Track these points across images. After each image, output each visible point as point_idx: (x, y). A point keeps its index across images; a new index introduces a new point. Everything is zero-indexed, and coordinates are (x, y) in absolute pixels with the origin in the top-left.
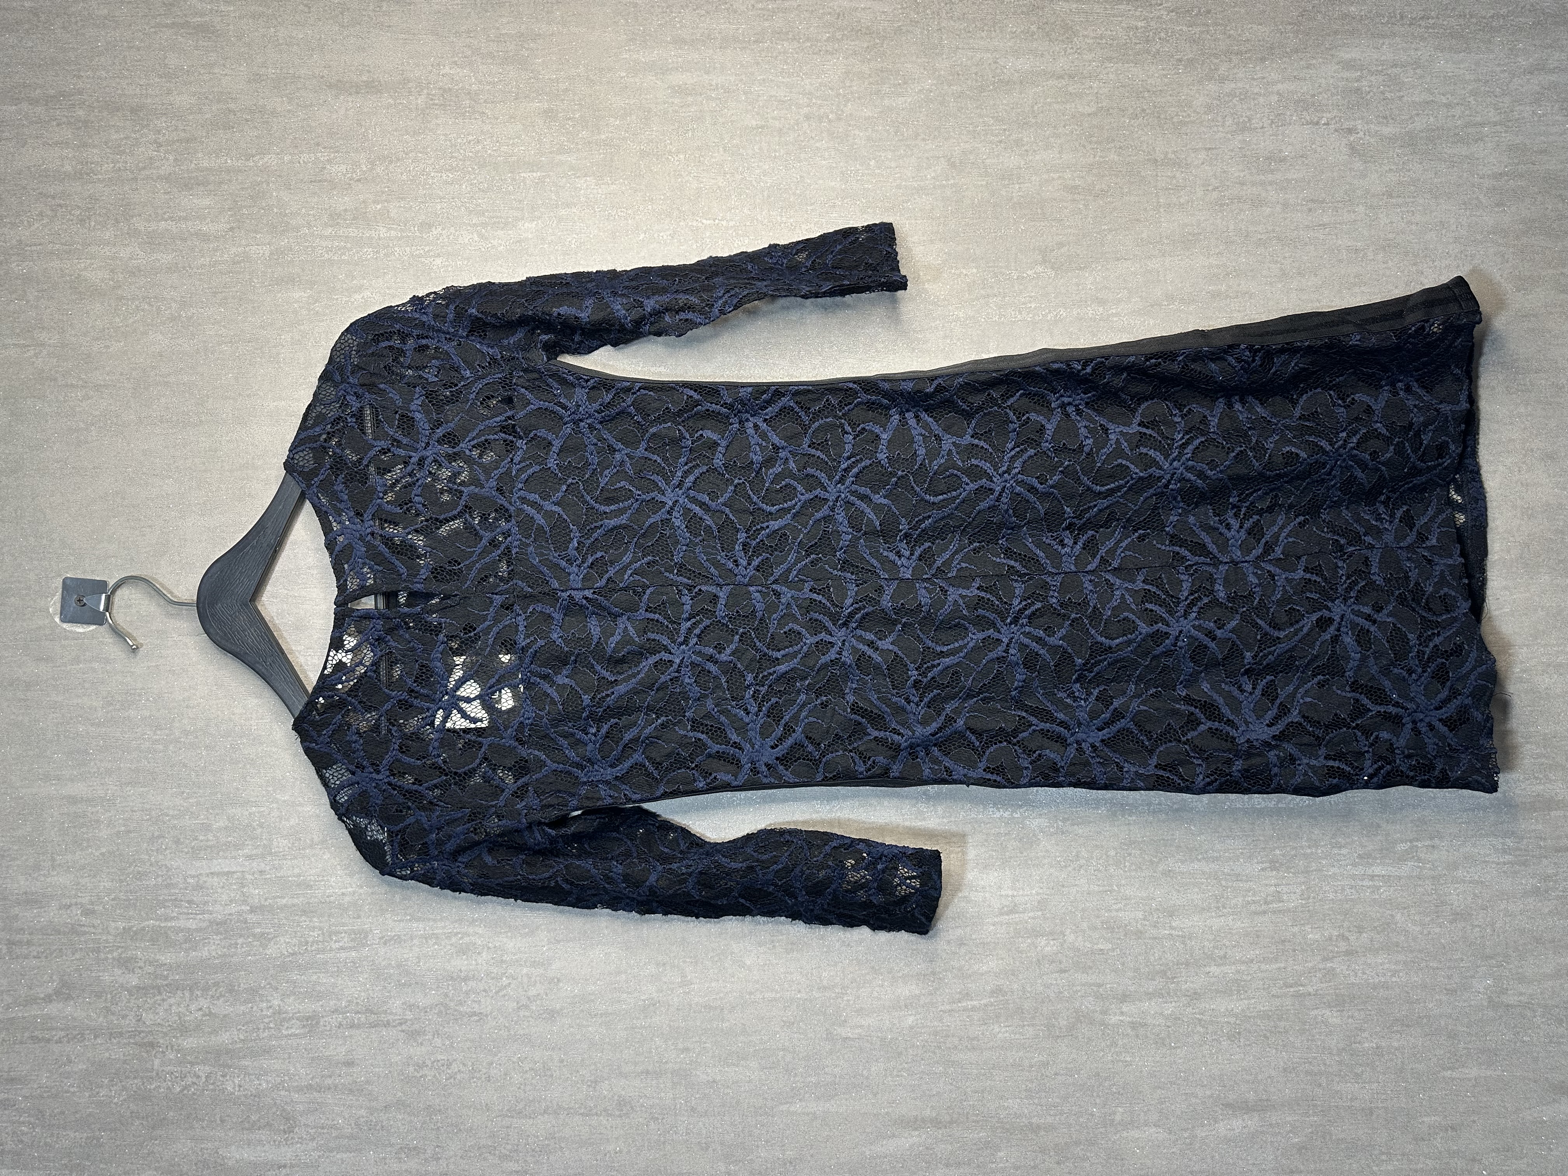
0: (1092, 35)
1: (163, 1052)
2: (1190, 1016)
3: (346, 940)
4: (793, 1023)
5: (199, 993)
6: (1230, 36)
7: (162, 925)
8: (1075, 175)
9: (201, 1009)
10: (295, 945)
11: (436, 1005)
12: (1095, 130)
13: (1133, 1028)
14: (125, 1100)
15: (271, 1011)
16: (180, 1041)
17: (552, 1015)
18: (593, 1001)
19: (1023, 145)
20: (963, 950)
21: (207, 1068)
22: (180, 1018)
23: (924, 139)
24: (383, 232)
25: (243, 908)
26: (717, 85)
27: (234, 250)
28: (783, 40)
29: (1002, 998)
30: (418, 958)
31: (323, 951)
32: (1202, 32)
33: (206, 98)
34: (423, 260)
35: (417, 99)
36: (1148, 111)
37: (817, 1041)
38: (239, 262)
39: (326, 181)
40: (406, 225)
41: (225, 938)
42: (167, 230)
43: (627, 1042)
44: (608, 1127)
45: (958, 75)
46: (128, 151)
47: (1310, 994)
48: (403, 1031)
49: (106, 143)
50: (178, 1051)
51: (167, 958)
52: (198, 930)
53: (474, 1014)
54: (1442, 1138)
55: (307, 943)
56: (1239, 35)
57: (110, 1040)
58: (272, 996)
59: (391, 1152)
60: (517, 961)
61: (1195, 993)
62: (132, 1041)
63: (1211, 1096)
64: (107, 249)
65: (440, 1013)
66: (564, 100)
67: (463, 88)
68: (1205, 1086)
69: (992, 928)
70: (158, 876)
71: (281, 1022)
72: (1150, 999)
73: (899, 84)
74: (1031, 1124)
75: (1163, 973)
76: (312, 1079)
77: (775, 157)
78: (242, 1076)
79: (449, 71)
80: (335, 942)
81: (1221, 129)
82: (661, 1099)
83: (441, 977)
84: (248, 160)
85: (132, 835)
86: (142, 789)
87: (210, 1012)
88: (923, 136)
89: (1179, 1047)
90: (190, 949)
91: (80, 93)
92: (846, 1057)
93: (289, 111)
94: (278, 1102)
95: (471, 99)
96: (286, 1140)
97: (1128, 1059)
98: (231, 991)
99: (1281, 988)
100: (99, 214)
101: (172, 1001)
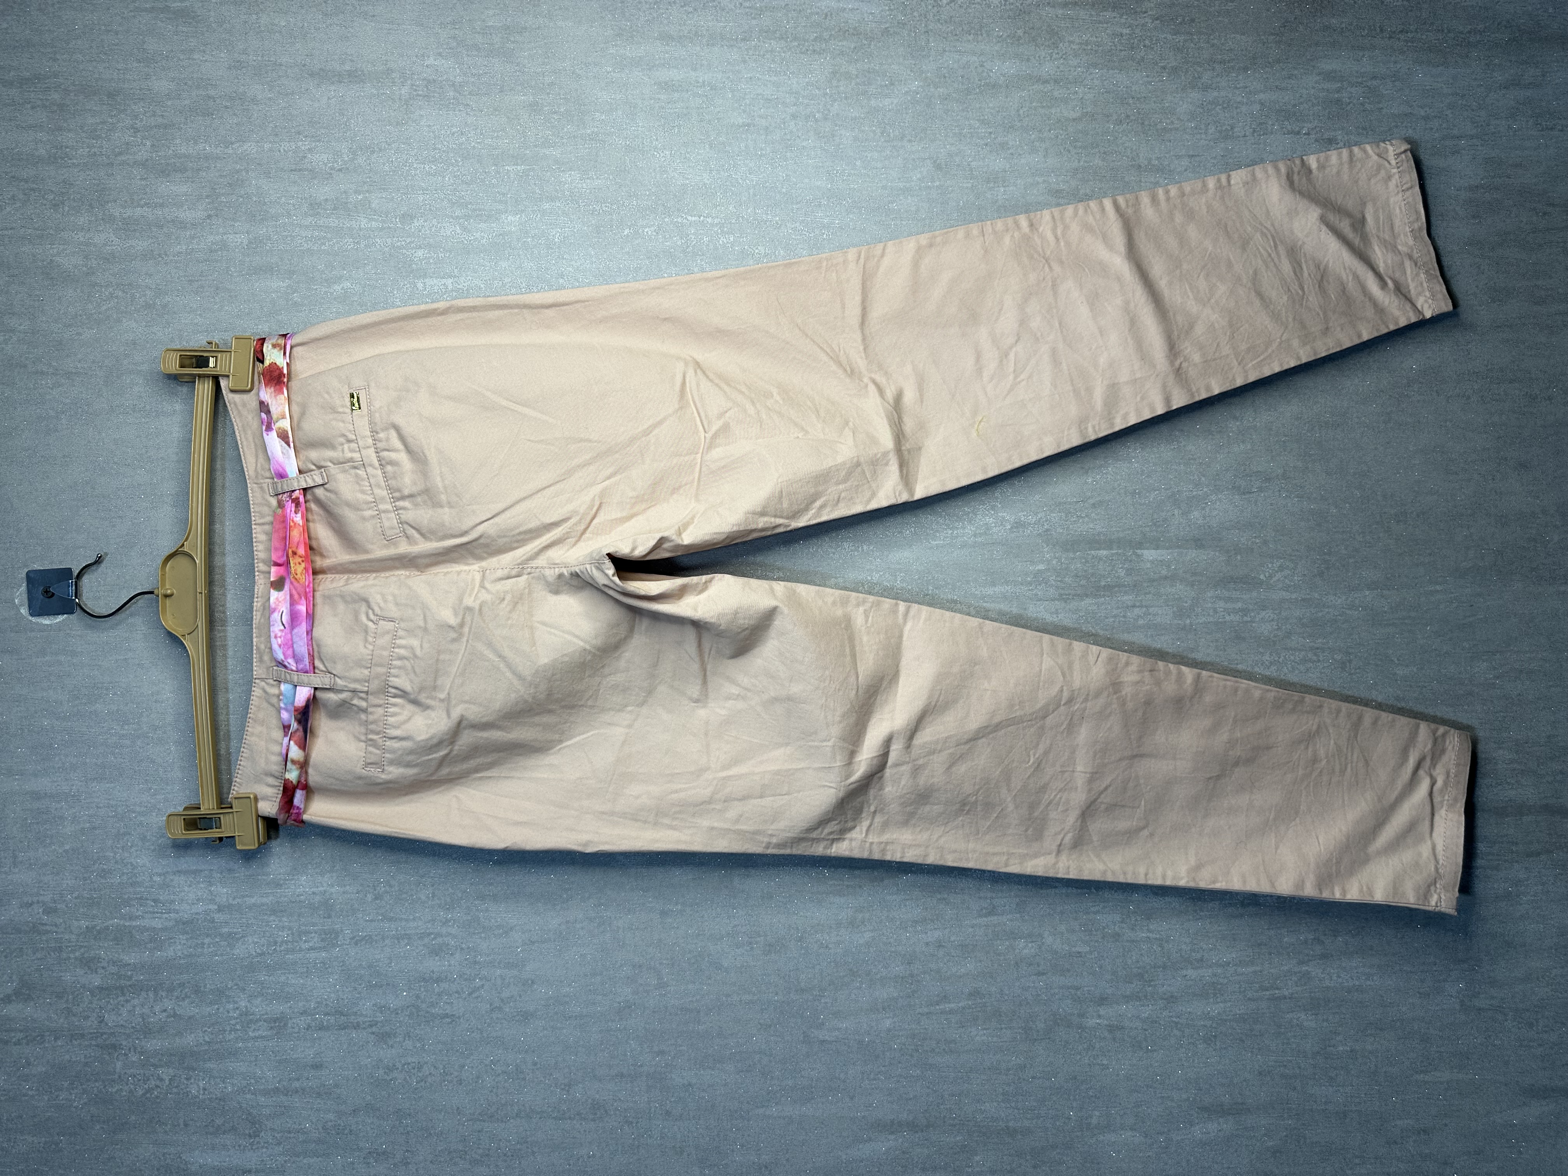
0: (1077, 41)
1: (125, 1055)
2: (1167, 1019)
3: (316, 940)
4: (770, 1026)
5: (164, 994)
6: (1213, 45)
7: (127, 924)
8: (1060, 179)
9: (165, 1011)
10: (263, 946)
11: (408, 1007)
12: (1080, 135)
13: (1110, 1031)
14: (86, 1103)
15: (238, 1012)
16: (143, 1043)
17: (526, 1017)
18: (567, 1003)
19: (1009, 149)
20: (941, 953)
21: (171, 1071)
22: (143, 1019)
23: (910, 141)
24: (364, 223)
25: (211, 907)
26: (704, 82)
27: (211, 238)
28: (771, 39)
29: (979, 1001)
30: (390, 958)
31: (293, 951)
32: (1185, 41)
33: (186, 84)
34: (404, 251)
35: (400, 89)
36: (1132, 117)
37: (794, 1045)
38: (216, 251)
39: (306, 170)
40: (387, 216)
41: (191, 938)
42: (143, 216)
43: (601, 1044)
44: (582, 1131)
45: (945, 77)
46: (104, 135)
47: (1285, 998)
48: (373, 1033)
49: (82, 127)
50: (141, 1053)
51: (131, 958)
52: (164, 929)
53: (447, 1016)
54: (1414, 1141)
55: (276, 943)
56: (1222, 44)
57: (71, 1041)
58: (239, 997)
59: (359, 1157)
60: (491, 963)
61: (1172, 997)
62: (94, 1043)
63: (1188, 1099)
64: (81, 234)
65: (411, 1016)
66: (548, 94)
67: (447, 80)
68: (1182, 1089)
69: (971, 930)
70: (123, 874)
71: (248, 1024)
72: (1127, 1002)
73: (886, 85)
74: (1008, 1127)
75: (1140, 976)
76: (279, 1083)
77: (761, 156)
78: (207, 1079)
79: (434, 62)
80: (305, 942)
81: (1203, 136)
82: (636, 1102)
83: (411, 978)
84: (227, 147)
85: (97, 832)
86: (108, 785)
87: (175, 1013)
88: (909, 137)
89: (1155, 1050)
90: (155, 948)
91: (56, 76)
92: (823, 1059)
93: (270, 99)
94: (244, 1106)
95: (455, 91)
96: (252, 1144)
97: (1105, 1062)
98: (197, 991)
99: (1257, 991)
100: (74, 200)
101: (136, 1002)
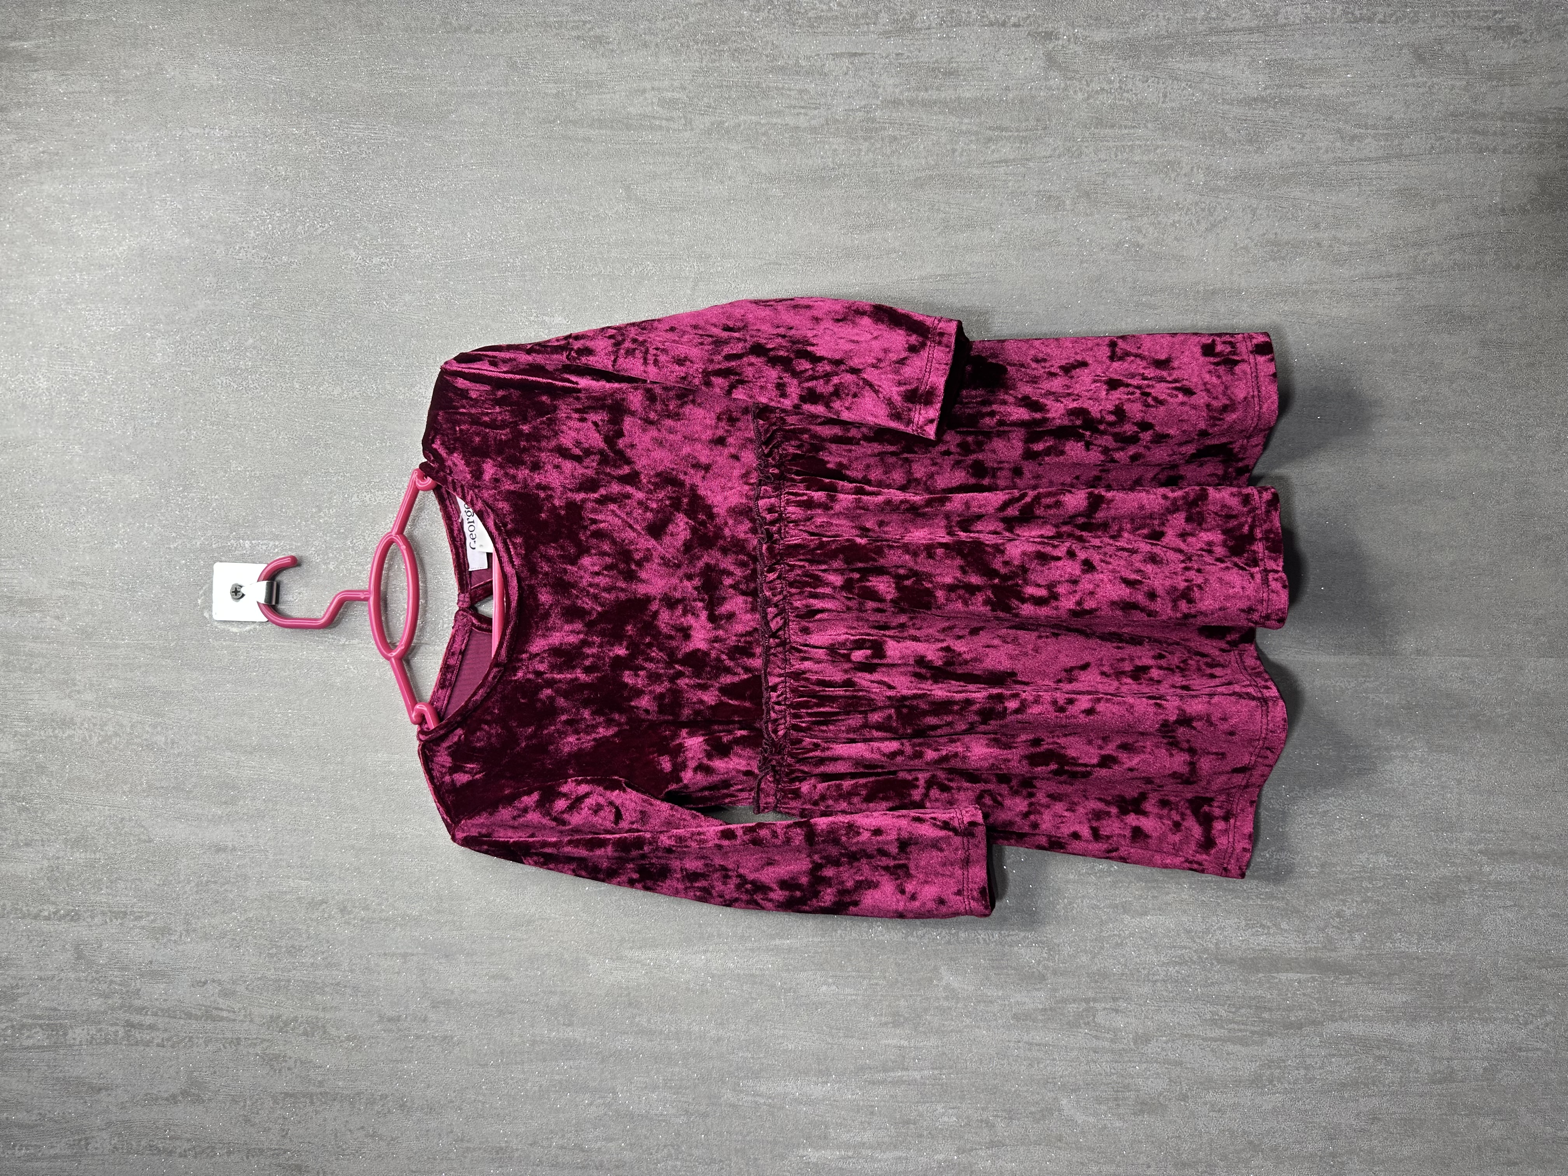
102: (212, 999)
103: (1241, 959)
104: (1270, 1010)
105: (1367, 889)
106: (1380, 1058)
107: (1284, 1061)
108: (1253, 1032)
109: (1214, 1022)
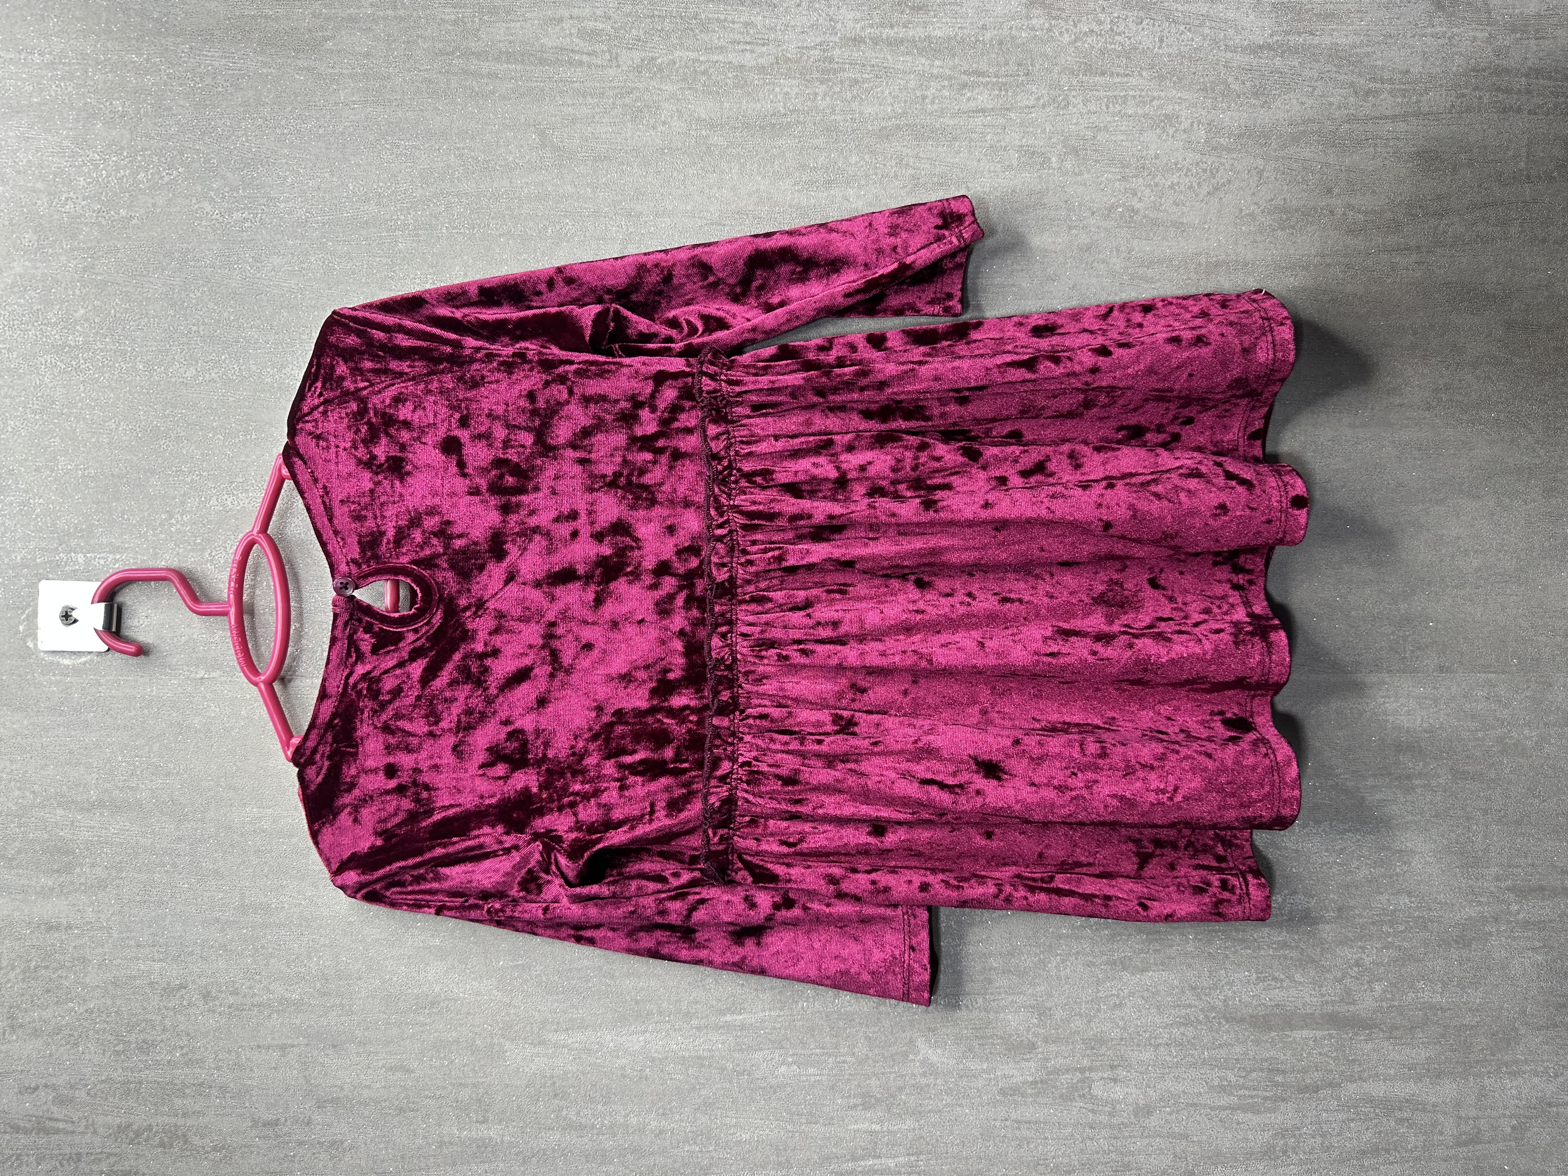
102: (45, 1108)
103: (1251, 1016)
104: (1284, 1072)
105: (1388, 934)
106: (1401, 1121)
107: (1299, 1129)
108: (1265, 1099)
109: (1223, 1089)
